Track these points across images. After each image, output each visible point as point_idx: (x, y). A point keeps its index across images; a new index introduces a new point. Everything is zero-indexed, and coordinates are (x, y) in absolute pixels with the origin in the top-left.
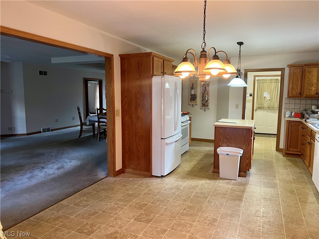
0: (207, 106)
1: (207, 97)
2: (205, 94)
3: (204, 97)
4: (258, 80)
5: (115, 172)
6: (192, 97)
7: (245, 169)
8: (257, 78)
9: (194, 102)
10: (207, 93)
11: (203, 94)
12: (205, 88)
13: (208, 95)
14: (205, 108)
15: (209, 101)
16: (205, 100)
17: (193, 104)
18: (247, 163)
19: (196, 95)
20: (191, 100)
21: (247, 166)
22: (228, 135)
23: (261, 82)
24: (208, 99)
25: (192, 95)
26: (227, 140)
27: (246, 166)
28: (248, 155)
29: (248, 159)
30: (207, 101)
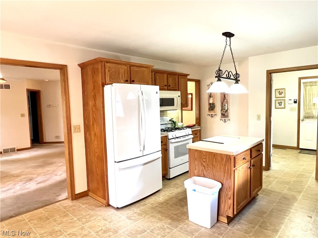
0: (228, 116)
1: (226, 106)
2: (224, 103)
3: (223, 106)
4: (304, 83)
5: (74, 195)
6: (210, 107)
7: (226, 213)
8: (302, 81)
9: (212, 112)
10: (227, 101)
11: (222, 103)
12: (224, 96)
13: (227, 103)
14: (225, 119)
15: (229, 111)
16: (225, 109)
17: (212, 115)
18: (229, 204)
19: (214, 104)
20: (209, 110)
21: (229, 209)
22: (204, 162)
23: (308, 84)
24: (228, 109)
25: (210, 104)
26: (203, 168)
27: (227, 209)
28: (231, 192)
29: (230, 199)
30: (227, 111)
